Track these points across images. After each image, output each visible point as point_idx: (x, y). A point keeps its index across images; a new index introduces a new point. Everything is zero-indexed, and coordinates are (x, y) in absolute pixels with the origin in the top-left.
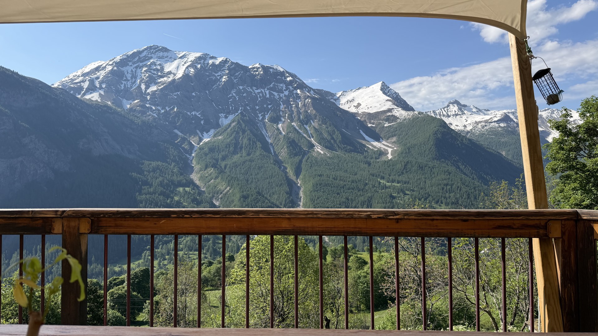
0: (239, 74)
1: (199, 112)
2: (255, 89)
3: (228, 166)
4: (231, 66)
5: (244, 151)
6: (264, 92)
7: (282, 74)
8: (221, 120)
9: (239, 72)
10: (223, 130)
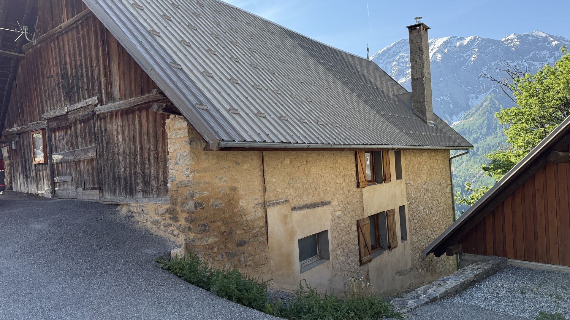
0: (490, 50)
1: (448, 96)
2: (510, 63)
3: (481, 148)
4: (481, 43)
5: (498, 131)
6: (521, 64)
7: (545, 40)
8: (471, 101)
9: (490, 48)
10: (473, 112)
